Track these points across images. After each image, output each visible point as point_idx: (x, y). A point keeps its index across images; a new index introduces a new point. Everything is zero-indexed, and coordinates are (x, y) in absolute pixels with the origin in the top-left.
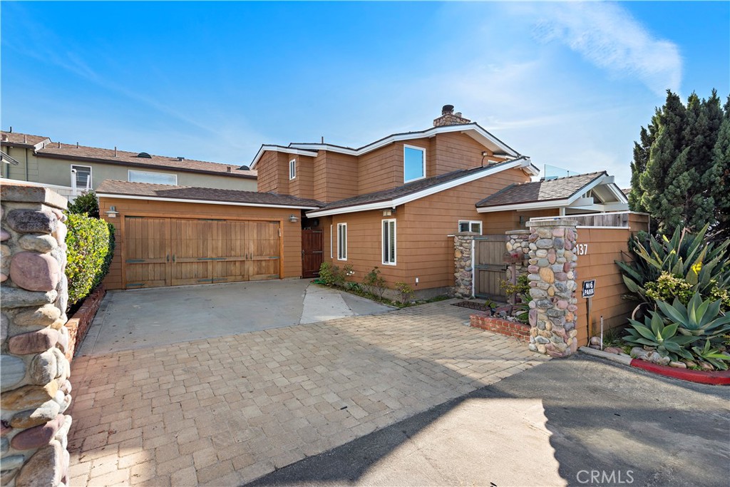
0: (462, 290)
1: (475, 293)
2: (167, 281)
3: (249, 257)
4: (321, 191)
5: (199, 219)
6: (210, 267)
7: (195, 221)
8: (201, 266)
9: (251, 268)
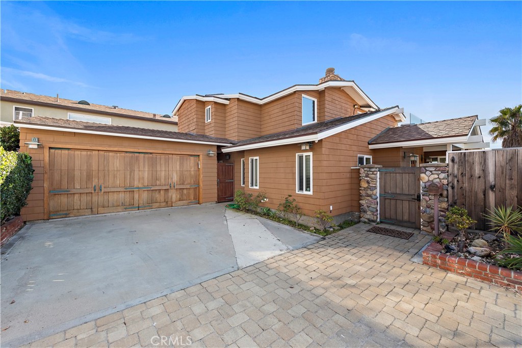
0: (368, 215)
1: (380, 219)
2: (94, 210)
3: (172, 186)
4: (232, 132)
5: (126, 152)
6: (136, 196)
7: (123, 154)
8: (128, 195)
9: (174, 195)
